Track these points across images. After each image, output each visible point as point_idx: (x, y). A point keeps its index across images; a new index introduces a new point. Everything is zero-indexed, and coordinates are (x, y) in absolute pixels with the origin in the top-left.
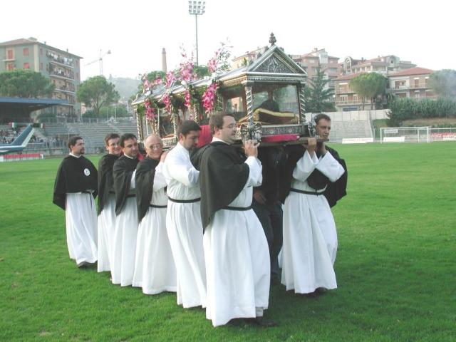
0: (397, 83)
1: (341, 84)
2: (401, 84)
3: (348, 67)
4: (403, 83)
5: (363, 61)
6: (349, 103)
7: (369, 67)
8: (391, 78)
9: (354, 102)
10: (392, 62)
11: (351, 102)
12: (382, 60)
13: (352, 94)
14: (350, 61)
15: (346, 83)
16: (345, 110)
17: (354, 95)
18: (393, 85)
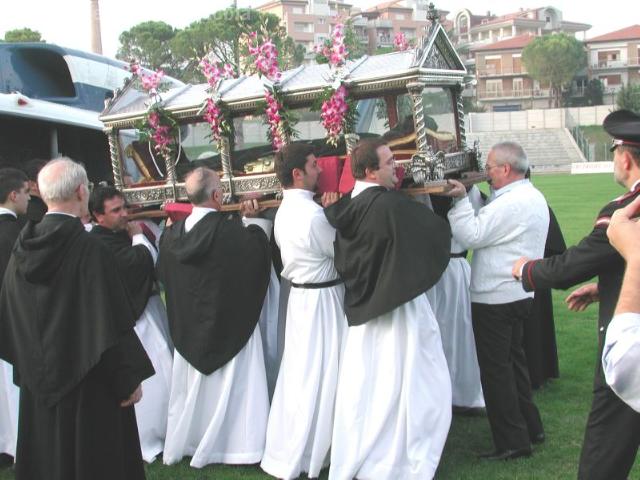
0: (602, 56)
1: (487, 58)
2: (610, 57)
3: (464, 30)
4: (614, 57)
5: (491, 18)
6: (507, 95)
7: (508, 29)
8: (592, 46)
9: (516, 94)
10: (548, 20)
11: (510, 95)
12: (531, 16)
13: (511, 78)
14: (469, 18)
15: (499, 57)
16: (497, 109)
17: (515, 80)
18: (594, 60)
